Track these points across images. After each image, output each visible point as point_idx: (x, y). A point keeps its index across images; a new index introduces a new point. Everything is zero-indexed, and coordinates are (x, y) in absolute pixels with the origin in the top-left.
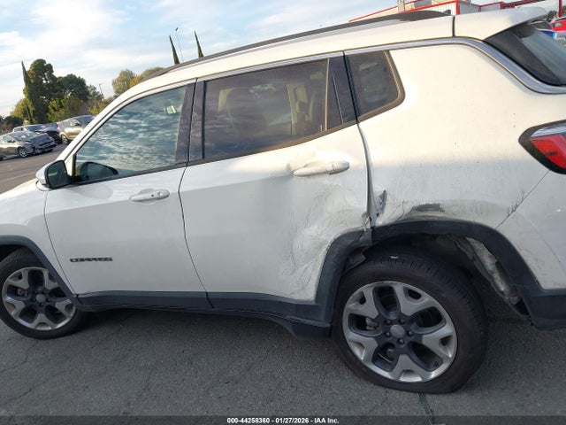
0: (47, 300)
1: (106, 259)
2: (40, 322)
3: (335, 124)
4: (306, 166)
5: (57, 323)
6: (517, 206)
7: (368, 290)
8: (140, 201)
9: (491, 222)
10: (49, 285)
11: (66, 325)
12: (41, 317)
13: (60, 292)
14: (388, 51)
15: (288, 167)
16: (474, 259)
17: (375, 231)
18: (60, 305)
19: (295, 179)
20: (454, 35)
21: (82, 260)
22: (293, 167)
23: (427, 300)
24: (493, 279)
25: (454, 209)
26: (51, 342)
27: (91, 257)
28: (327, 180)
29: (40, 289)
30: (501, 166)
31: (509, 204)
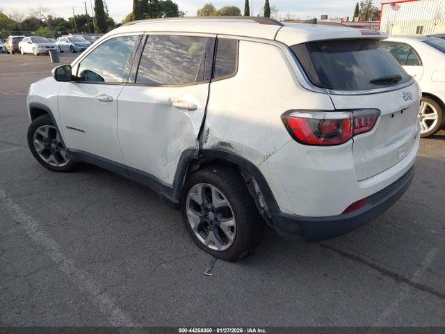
0: (57, 148)
1: (82, 131)
2: (51, 160)
3: (200, 80)
4: (178, 102)
5: (60, 163)
6: (270, 156)
7: (199, 187)
8: (100, 100)
9: (256, 162)
10: (58, 139)
11: (65, 166)
12: (52, 157)
13: (61, 145)
14: (239, 41)
15: (170, 100)
16: (249, 182)
17: (201, 151)
18: (63, 153)
19: (172, 108)
20: (275, 40)
21: (71, 128)
22: (172, 100)
23: (225, 202)
24: (258, 198)
25: (238, 149)
26: (55, 173)
27: (76, 128)
28: (186, 113)
29: (54, 141)
30: (267, 130)
31: (265, 153)
